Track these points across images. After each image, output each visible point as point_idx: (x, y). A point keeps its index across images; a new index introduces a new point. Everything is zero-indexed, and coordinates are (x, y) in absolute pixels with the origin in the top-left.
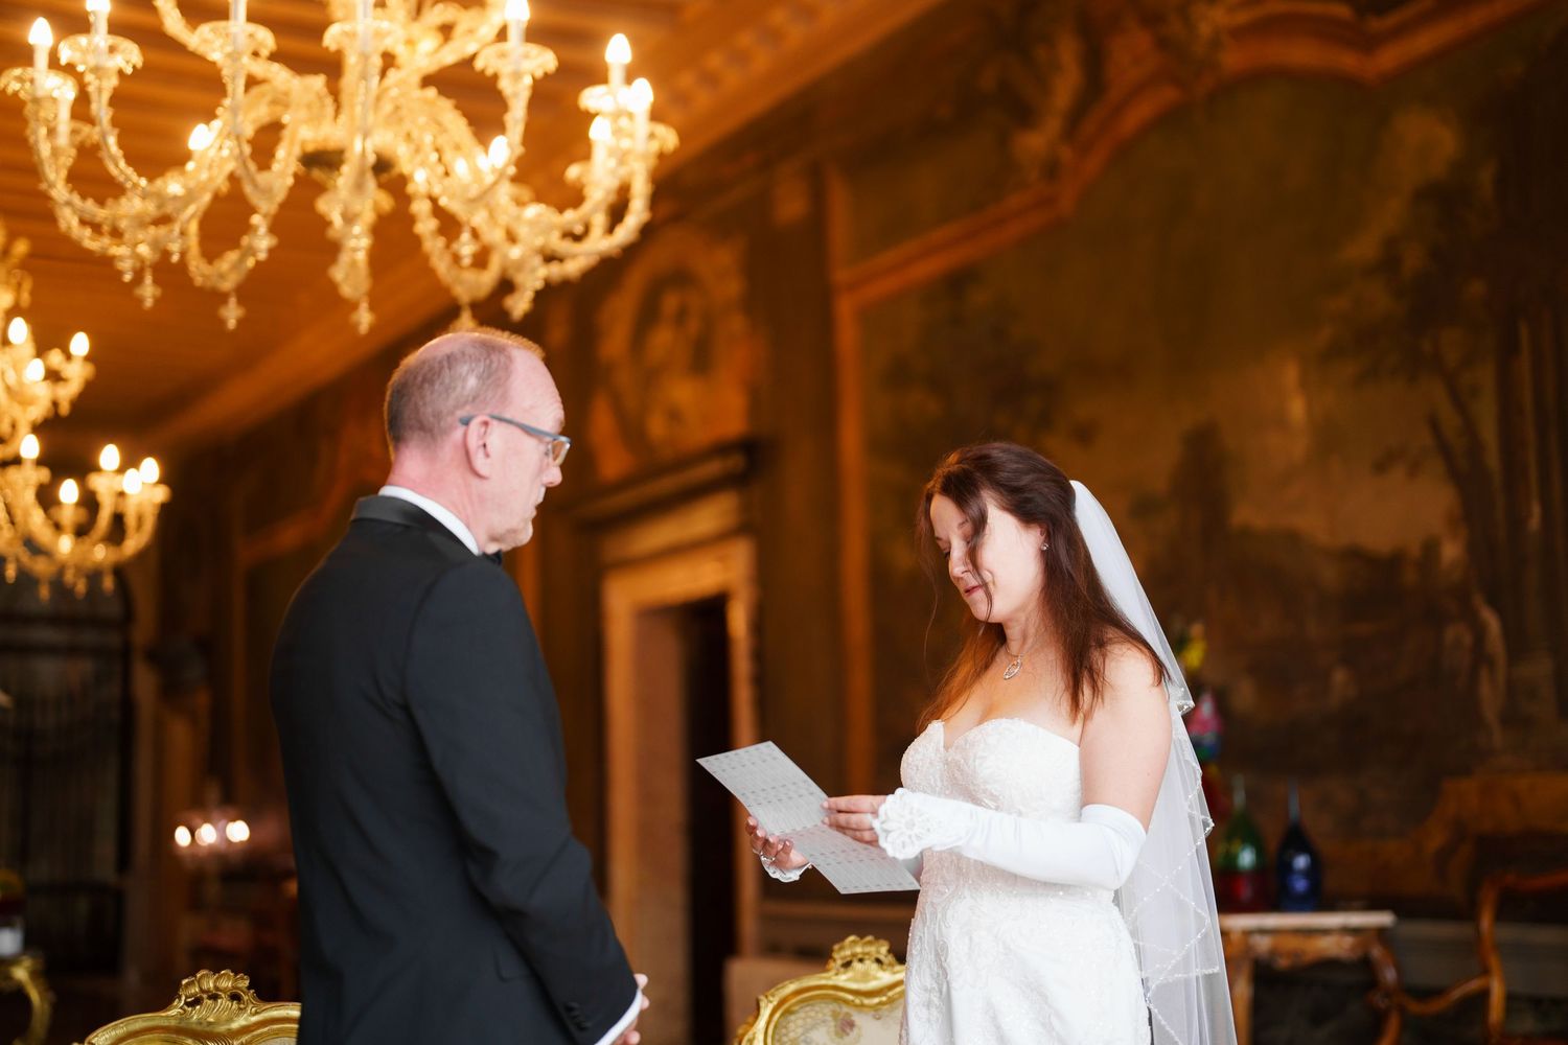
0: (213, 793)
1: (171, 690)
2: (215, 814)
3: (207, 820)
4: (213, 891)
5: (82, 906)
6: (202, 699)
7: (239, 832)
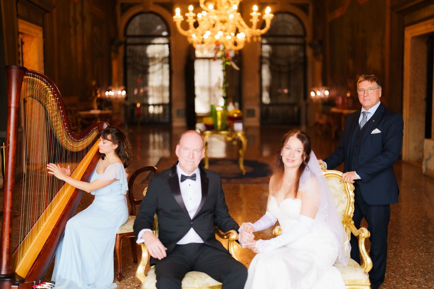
0: (320, 84)
1: (315, 55)
2: (321, 89)
3: (319, 90)
4: (320, 107)
5: (296, 109)
6: (321, 57)
7: (327, 93)
